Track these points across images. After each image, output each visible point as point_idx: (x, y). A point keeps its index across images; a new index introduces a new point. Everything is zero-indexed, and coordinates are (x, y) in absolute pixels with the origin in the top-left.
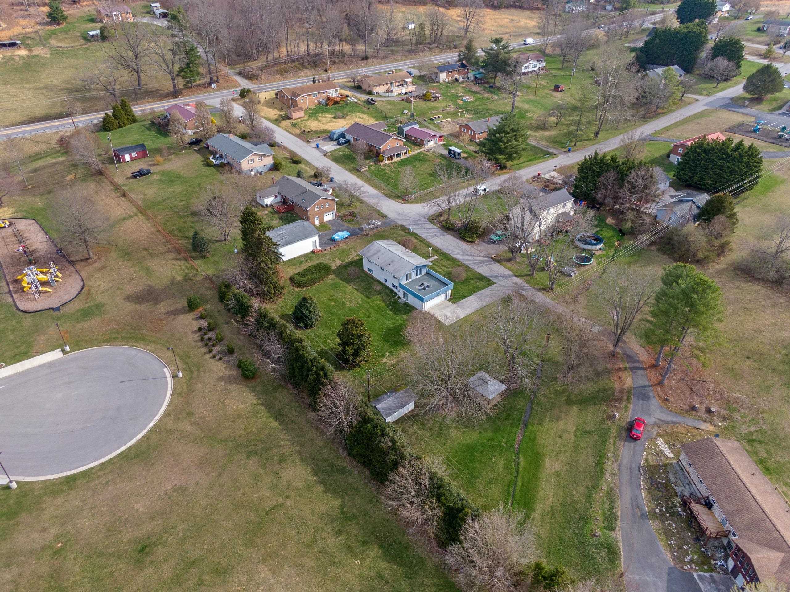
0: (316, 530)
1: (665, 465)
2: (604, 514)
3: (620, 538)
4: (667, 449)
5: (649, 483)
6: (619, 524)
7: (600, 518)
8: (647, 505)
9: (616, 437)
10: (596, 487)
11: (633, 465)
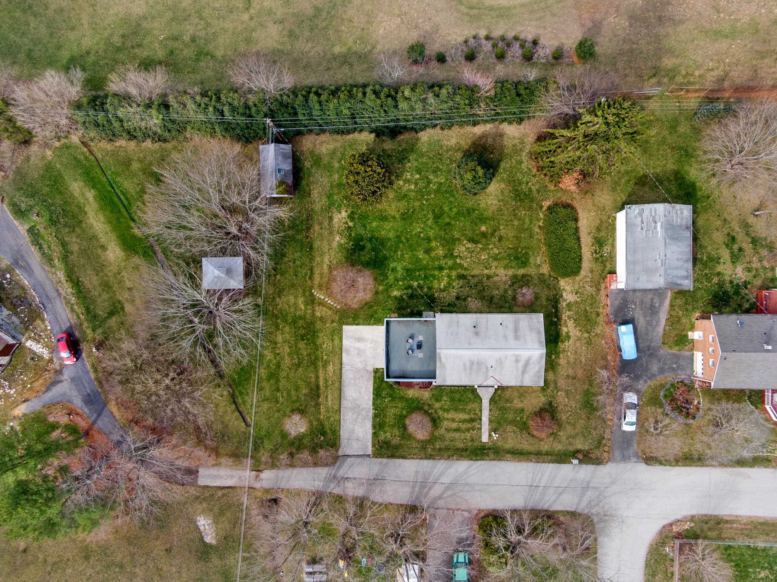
0: (208, 24)
1: (27, 329)
2: (43, 239)
3: (20, 228)
4: (35, 349)
5: (29, 298)
6: (27, 239)
7: (42, 231)
8: (18, 275)
9: (81, 325)
10: (65, 258)
11: (50, 305)
